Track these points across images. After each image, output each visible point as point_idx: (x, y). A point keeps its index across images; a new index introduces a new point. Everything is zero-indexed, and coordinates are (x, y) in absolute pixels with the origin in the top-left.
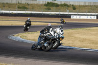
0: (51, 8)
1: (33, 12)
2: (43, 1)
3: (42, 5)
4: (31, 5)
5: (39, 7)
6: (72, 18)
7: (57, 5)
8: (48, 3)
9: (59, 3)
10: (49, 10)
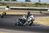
0: (38, 6)
1: (29, 8)
2: (34, 2)
3: (33, 4)
4: (28, 4)
5: (32, 5)
6: (48, 11)
7: (41, 4)
8: (36, 3)
9: (42, 3)
10: (37, 6)
